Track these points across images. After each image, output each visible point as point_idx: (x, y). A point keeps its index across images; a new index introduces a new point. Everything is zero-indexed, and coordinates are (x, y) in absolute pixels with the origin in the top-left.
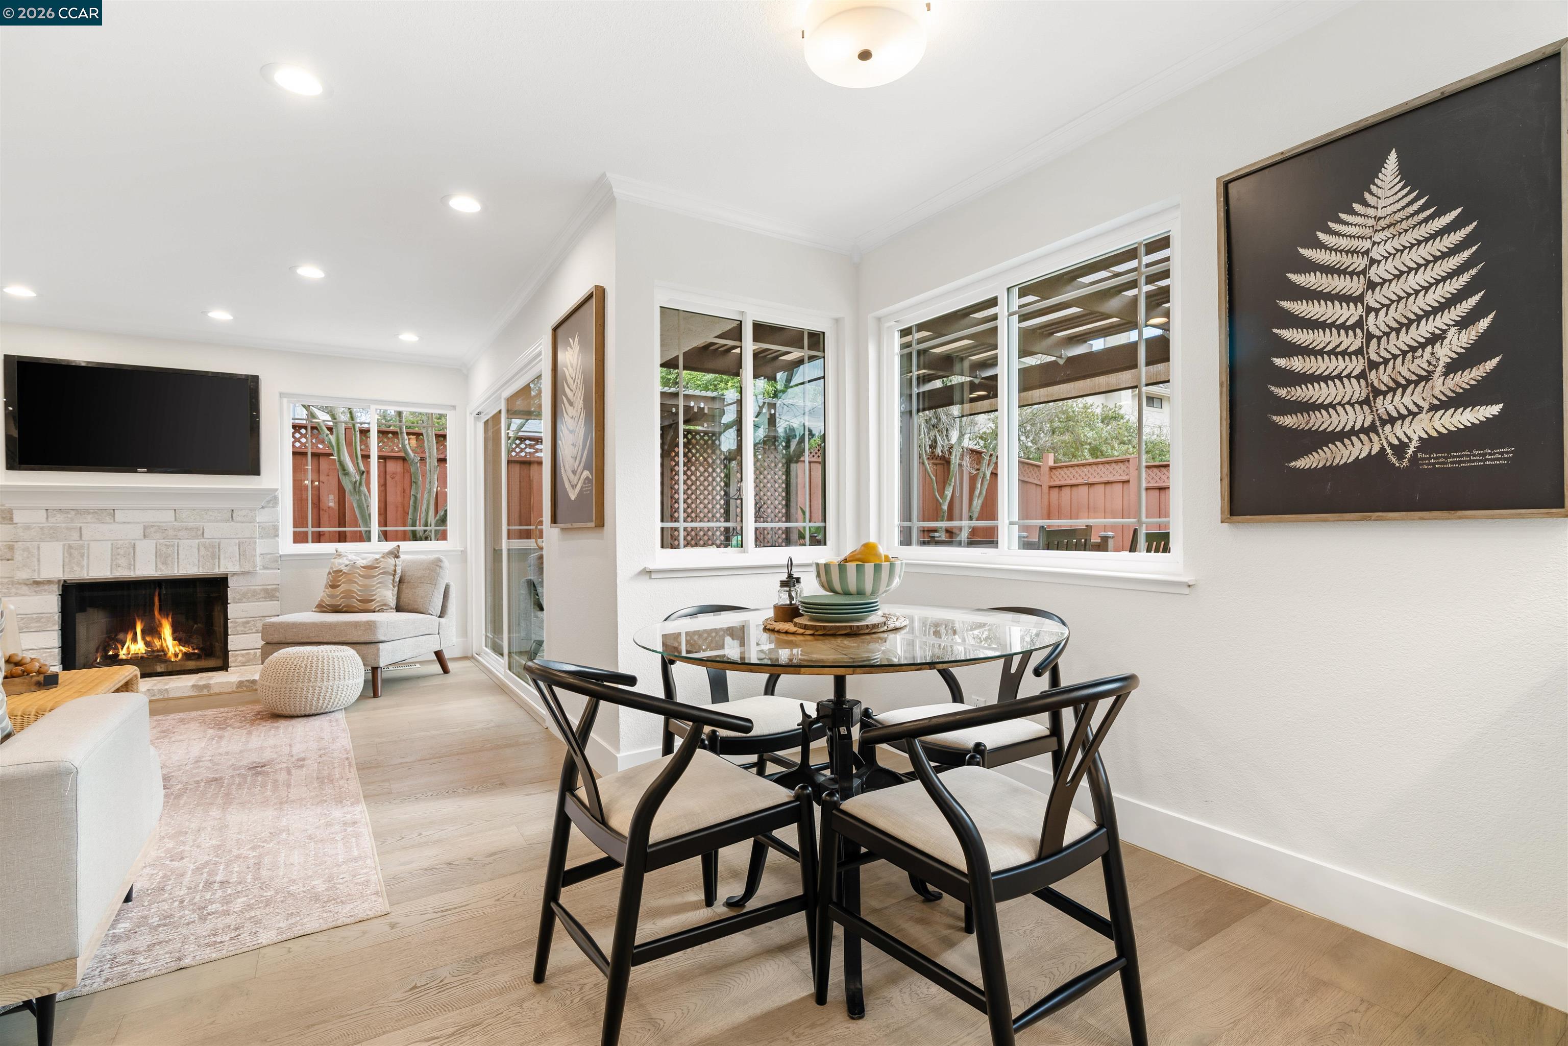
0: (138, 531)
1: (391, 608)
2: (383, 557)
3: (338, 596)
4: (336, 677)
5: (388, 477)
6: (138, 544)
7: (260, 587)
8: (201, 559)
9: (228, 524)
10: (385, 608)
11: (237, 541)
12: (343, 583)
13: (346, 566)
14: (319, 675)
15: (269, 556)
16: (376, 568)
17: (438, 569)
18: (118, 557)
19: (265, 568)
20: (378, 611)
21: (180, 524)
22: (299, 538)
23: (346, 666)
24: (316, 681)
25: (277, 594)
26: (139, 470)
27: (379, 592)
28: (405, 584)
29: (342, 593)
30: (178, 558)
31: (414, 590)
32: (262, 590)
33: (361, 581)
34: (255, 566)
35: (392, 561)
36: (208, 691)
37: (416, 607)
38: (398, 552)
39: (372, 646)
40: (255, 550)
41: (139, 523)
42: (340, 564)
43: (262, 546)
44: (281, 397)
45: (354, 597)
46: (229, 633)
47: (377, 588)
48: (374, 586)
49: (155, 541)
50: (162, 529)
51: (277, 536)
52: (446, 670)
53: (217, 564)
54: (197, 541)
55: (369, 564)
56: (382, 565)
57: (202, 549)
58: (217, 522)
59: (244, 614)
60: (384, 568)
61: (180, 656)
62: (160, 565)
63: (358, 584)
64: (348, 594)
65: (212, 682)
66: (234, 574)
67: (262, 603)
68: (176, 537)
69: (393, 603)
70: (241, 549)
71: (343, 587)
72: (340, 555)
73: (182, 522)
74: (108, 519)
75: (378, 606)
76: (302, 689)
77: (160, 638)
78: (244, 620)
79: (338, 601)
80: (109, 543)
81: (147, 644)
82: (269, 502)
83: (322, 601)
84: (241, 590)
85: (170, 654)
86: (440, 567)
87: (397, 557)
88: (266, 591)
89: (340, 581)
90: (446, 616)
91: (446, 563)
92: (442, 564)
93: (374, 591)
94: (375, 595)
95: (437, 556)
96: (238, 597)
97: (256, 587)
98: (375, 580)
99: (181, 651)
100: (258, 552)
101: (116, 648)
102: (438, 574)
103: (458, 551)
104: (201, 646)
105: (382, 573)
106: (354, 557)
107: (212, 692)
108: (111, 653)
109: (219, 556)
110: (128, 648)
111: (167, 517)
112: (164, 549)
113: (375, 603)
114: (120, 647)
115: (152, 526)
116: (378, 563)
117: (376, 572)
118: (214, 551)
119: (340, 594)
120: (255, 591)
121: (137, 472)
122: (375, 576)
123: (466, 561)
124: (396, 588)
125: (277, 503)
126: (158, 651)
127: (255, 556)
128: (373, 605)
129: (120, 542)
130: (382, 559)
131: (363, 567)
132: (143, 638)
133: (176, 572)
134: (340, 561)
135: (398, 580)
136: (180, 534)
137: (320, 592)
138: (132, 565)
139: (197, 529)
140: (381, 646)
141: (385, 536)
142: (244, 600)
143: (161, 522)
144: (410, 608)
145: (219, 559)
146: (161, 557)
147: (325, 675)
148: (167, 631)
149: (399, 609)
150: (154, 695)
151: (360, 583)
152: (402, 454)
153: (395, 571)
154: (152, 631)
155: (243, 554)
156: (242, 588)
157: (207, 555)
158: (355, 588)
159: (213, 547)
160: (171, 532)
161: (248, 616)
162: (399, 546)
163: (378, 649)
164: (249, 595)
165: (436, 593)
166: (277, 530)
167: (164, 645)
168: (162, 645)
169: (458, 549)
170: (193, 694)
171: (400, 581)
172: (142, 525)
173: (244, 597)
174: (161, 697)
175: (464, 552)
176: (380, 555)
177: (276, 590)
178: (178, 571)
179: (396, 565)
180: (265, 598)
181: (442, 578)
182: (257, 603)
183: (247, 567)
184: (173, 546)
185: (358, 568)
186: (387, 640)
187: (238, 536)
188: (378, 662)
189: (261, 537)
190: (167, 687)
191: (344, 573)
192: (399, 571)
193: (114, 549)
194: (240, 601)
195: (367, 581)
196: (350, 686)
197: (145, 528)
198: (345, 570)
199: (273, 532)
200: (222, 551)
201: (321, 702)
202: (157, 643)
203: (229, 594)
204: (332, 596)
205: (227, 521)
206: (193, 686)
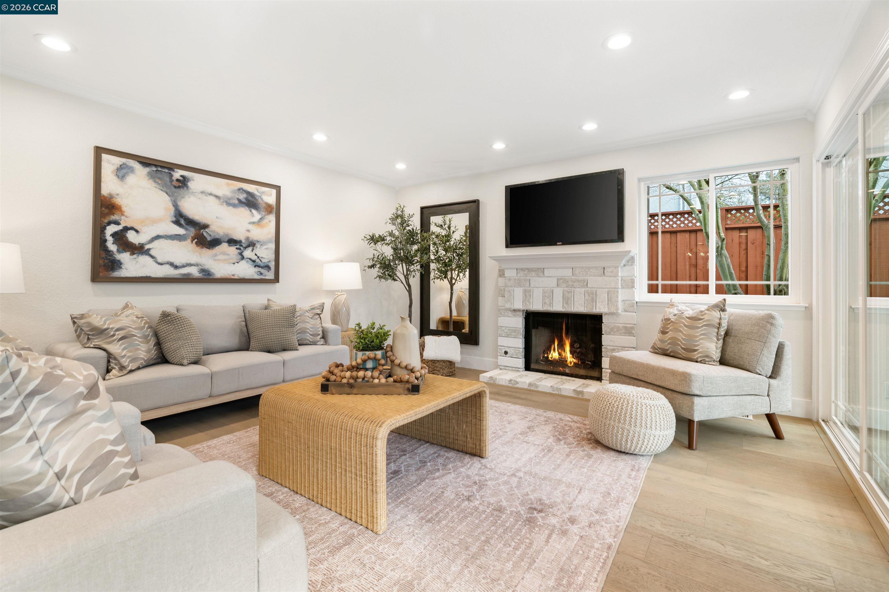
0: (553, 282)
1: (714, 361)
2: (708, 310)
3: (666, 341)
4: (643, 425)
5: (749, 243)
6: (554, 289)
7: (622, 325)
8: (586, 302)
9: (601, 278)
10: (707, 359)
11: (607, 290)
12: (671, 330)
13: (675, 315)
14: (628, 419)
15: (628, 302)
16: (701, 319)
17: (769, 326)
18: (545, 298)
19: (625, 311)
20: (700, 362)
21: (575, 277)
22: (653, 289)
23: (653, 416)
24: (624, 423)
25: (633, 332)
26: (558, 243)
27: (701, 343)
28: (732, 338)
29: (669, 339)
30: (574, 300)
31: (740, 345)
32: (623, 327)
33: (685, 330)
34: (618, 309)
35: (716, 314)
36: (582, 396)
37: (741, 363)
38: (724, 306)
39: (687, 397)
40: (617, 297)
41: (555, 277)
42: (670, 313)
43: (622, 295)
44: (639, 182)
45: (679, 345)
46: (603, 356)
47: (700, 339)
48: (697, 337)
49: (562, 289)
50: (566, 281)
51: (633, 287)
52: (778, 435)
53: (595, 306)
54: (584, 289)
55: (693, 316)
56: (706, 317)
57: (586, 295)
58: (595, 276)
59: (612, 344)
60: (708, 320)
61: (572, 364)
62: (565, 305)
63: (682, 333)
64: (674, 341)
65: (585, 390)
66: (606, 314)
67: (623, 337)
68: (573, 286)
69: (716, 355)
70: (609, 296)
71: (670, 335)
72: (672, 305)
73: (576, 276)
74: (541, 274)
75: (700, 357)
76: (613, 428)
77: (564, 351)
78: (612, 348)
79: (667, 347)
80: (542, 289)
81: (560, 354)
82: (628, 261)
83: (655, 343)
84: (610, 326)
85: (568, 362)
86: (772, 324)
87: (723, 310)
88: (626, 328)
89: (668, 328)
90: (778, 378)
91: (780, 320)
92: (774, 322)
93: (697, 341)
94: (698, 345)
95: (769, 312)
96: (608, 330)
97: (619, 325)
98: (698, 332)
99: (573, 361)
100: (620, 298)
101: (548, 353)
102: (769, 332)
103: (801, 307)
104: (593, 359)
105: (705, 325)
106: (684, 308)
107: (584, 397)
108: (546, 356)
109: (596, 300)
110: (552, 354)
111: (568, 273)
112: (567, 294)
113: (698, 353)
114: (549, 353)
115: (561, 279)
116: (702, 315)
117: (700, 324)
118: (593, 297)
119: (668, 340)
120: (618, 327)
121: (556, 245)
122: (699, 328)
123: (811, 318)
124: (721, 341)
125: (634, 262)
126: (564, 358)
127: (618, 301)
128: (696, 355)
129: (546, 289)
130: (706, 312)
131: (688, 318)
132: (558, 351)
133: (572, 310)
134: (671, 310)
135: (723, 333)
136: (575, 284)
137: (654, 337)
138: (551, 304)
139: (584, 281)
140: (696, 400)
141: (720, 290)
142: (612, 333)
143: (565, 276)
144: (735, 363)
145: (596, 302)
146: (566, 300)
147: (633, 420)
148: (568, 348)
149: (723, 362)
150: (554, 391)
151: (684, 332)
152: (759, 224)
153: (720, 324)
154: (561, 346)
155: (611, 298)
156: (611, 324)
157: (589, 299)
158: (680, 336)
159: (593, 294)
160: (570, 283)
161: (614, 345)
162: (725, 300)
163: (693, 403)
164: (615, 330)
165: (765, 352)
166: (634, 283)
167: (566, 356)
168: (565, 356)
169: (802, 304)
170: (574, 395)
171: (727, 334)
172: (556, 278)
173: (614, 331)
174: (557, 393)
175: (808, 309)
176: (706, 307)
177: (633, 328)
178: (574, 309)
179: (720, 319)
180: (625, 333)
181: (774, 337)
182: (620, 337)
183: (613, 310)
184: (571, 292)
185: (683, 318)
186: (703, 395)
187: (607, 287)
188: (692, 415)
189: (623, 288)
190: (561, 387)
191: (672, 322)
192: (725, 325)
193: (544, 292)
194: (609, 334)
195: (691, 332)
196: (657, 437)
197: (558, 280)
198: (673, 318)
199: (630, 284)
200: (598, 297)
201: (629, 444)
202: (563, 354)
203: (603, 327)
204: (661, 341)
205: (601, 276)
206: (574, 390)
